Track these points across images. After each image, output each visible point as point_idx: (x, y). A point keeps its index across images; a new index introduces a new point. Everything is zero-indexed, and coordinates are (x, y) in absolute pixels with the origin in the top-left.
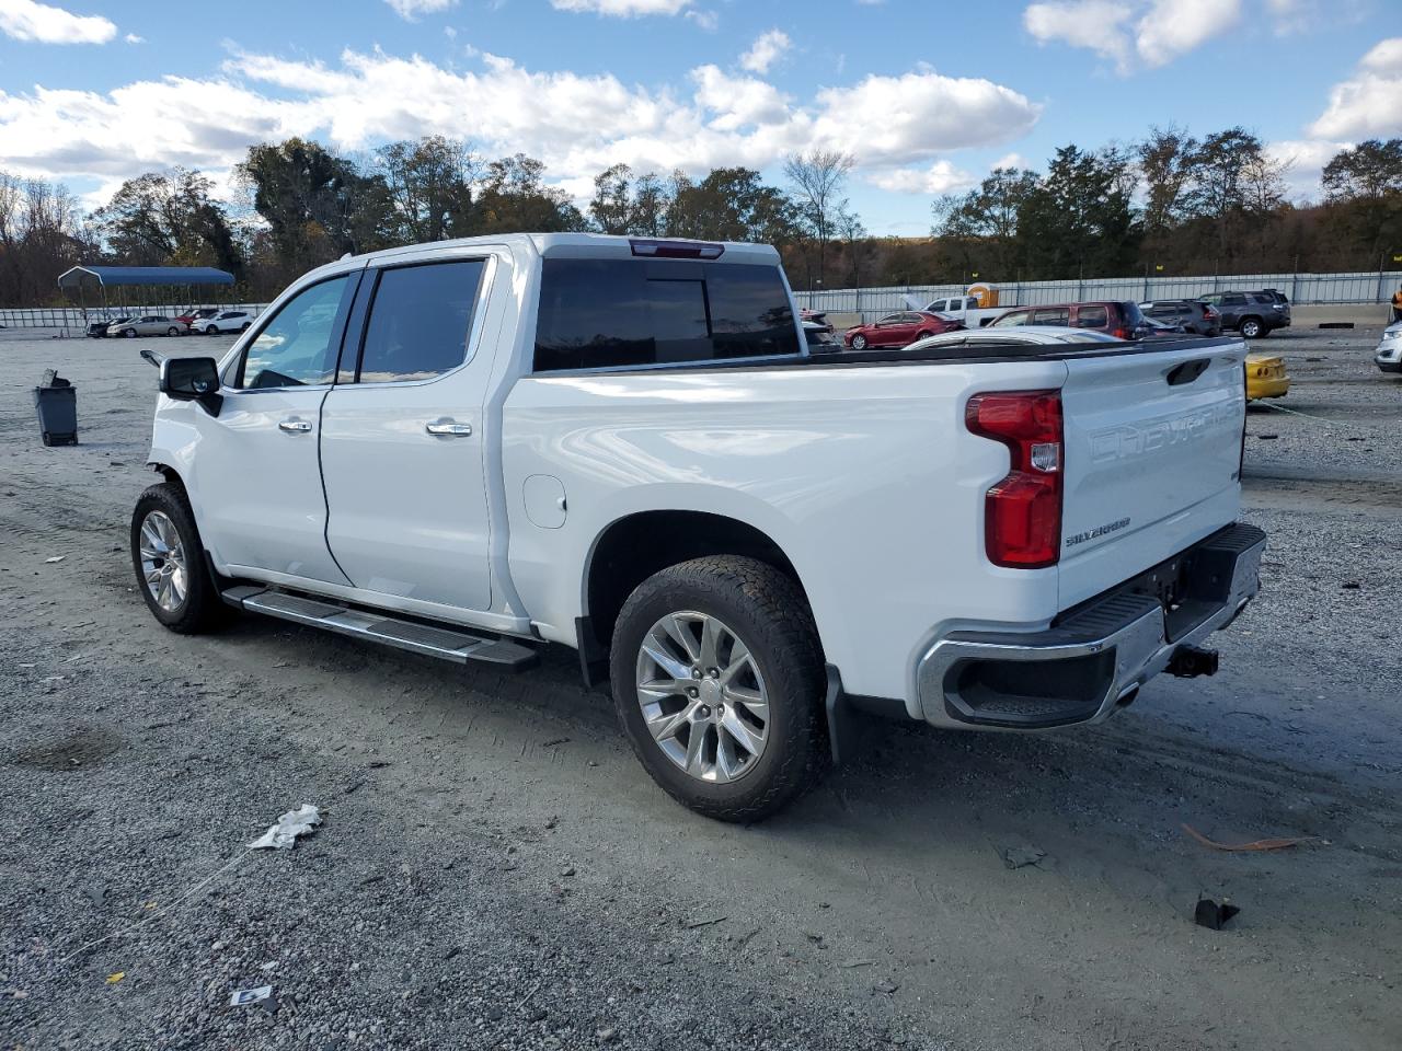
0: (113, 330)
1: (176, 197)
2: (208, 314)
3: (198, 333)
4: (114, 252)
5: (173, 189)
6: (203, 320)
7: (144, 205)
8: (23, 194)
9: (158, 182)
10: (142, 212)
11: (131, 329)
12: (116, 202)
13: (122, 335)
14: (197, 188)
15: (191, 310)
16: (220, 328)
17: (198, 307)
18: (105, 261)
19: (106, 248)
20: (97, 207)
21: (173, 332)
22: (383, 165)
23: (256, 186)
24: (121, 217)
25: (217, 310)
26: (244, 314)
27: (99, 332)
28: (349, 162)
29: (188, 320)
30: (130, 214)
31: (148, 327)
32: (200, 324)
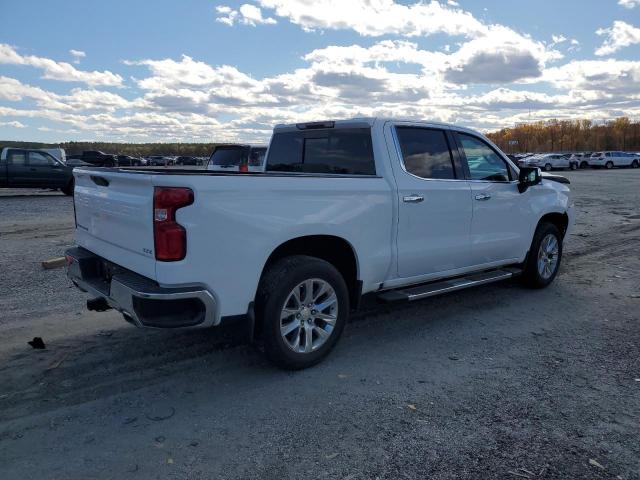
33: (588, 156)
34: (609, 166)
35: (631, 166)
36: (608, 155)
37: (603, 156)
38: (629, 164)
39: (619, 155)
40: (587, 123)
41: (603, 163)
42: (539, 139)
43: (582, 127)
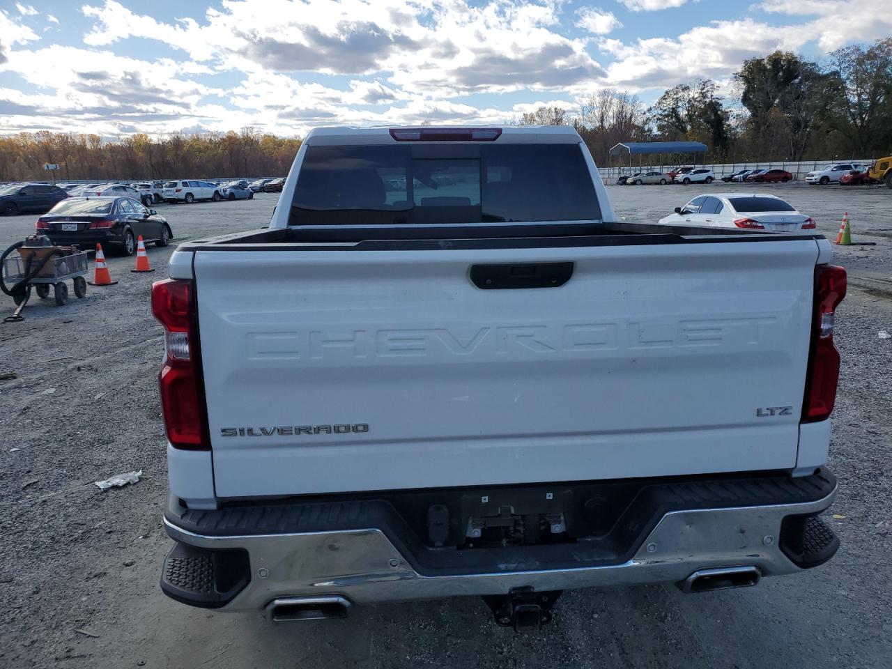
0: (629, 181)
1: (693, 98)
2: (686, 171)
3: (678, 183)
4: (659, 133)
5: (694, 93)
6: (683, 175)
7: (674, 104)
8: (615, 101)
9: (686, 89)
10: (673, 109)
11: (639, 180)
12: (659, 103)
13: (634, 183)
14: (708, 91)
15: (677, 169)
16: (692, 180)
17: (682, 166)
18: (655, 139)
19: (655, 131)
20: (648, 107)
21: (663, 182)
22: (834, 64)
23: (744, 87)
24: (660, 112)
25: (692, 169)
26: (708, 171)
27: (623, 181)
28: (813, 64)
29: (673, 175)
30: (665, 110)
31: (650, 179)
32: (680, 177)
33: (159, 186)
34: (190, 199)
35: (213, 200)
36: (185, 184)
37: (180, 186)
38: (211, 196)
39: (198, 185)
40: (95, 139)
41: (182, 195)
42: (27, 160)
43: (89, 146)
